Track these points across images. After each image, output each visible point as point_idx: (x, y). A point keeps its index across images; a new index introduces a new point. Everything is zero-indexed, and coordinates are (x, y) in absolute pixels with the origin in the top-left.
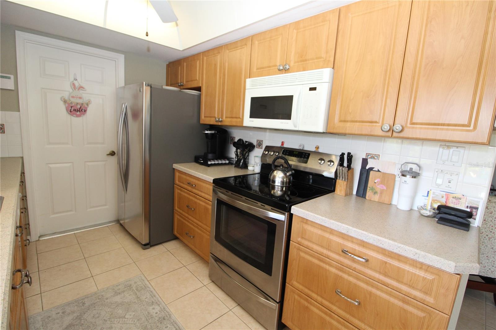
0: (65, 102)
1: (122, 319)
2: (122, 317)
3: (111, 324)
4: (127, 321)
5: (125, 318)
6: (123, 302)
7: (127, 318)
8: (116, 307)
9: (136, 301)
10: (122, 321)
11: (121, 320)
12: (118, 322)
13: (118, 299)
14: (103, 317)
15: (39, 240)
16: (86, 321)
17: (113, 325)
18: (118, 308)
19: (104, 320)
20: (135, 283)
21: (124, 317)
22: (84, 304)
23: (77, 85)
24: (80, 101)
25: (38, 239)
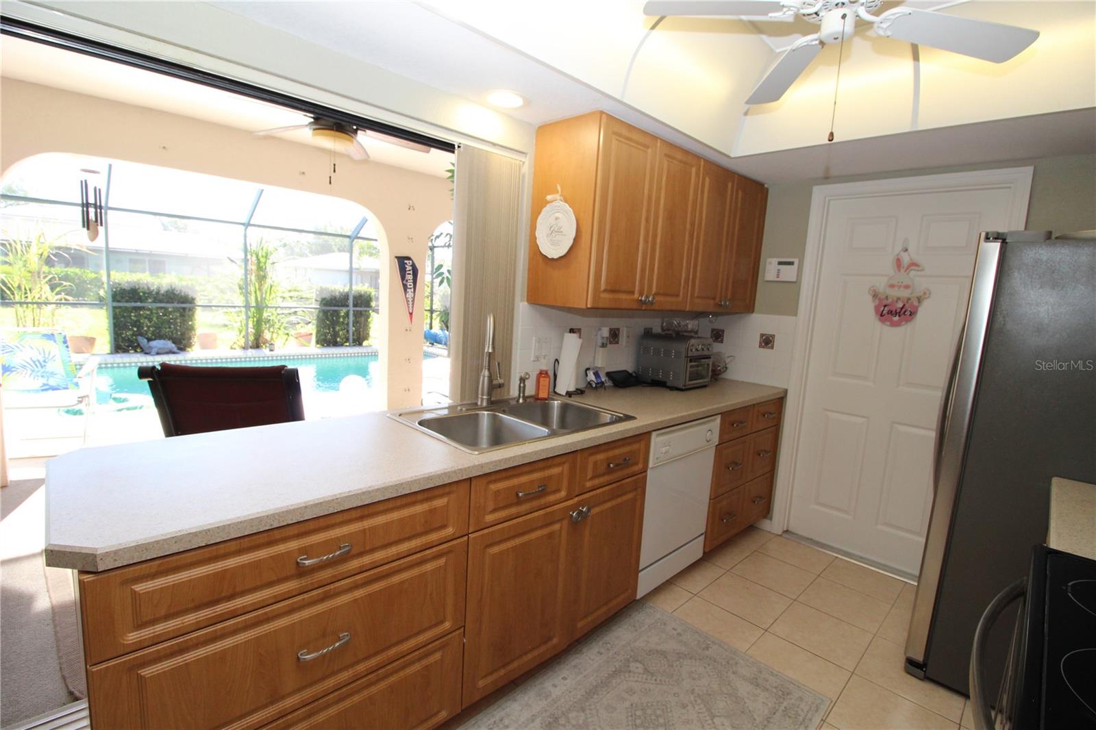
0: (875, 296)
1: (709, 715)
2: (712, 713)
3: (691, 703)
4: (709, 724)
5: (712, 720)
6: (743, 699)
7: (714, 723)
8: (726, 694)
9: (758, 720)
10: (705, 717)
11: (706, 714)
12: (700, 711)
13: (743, 689)
14: (697, 686)
15: (780, 536)
16: (679, 667)
17: (690, 707)
18: (726, 698)
19: (693, 690)
20: (801, 699)
21: (714, 717)
22: (707, 648)
23: (906, 259)
24: (905, 294)
25: (780, 533)
